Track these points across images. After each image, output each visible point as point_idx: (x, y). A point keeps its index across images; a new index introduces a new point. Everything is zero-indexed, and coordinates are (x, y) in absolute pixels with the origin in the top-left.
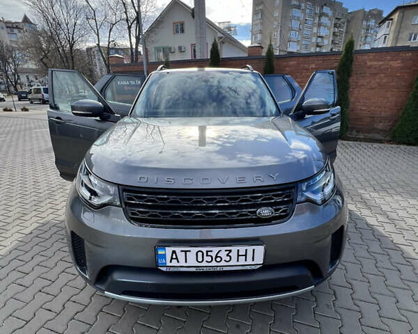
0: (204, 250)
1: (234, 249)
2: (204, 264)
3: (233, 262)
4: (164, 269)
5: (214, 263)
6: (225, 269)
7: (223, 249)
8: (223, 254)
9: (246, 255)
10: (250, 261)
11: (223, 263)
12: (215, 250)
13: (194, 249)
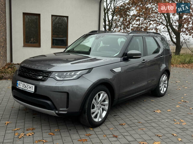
0: (24, 83)
1: (29, 85)
2: (23, 88)
3: (28, 89)
4: (17, 87)
5: (25, 88)
6: (27, 91)
7: (27, 84)
8: (27, 86)
9: (31, 88)
10: (31, 90)
11: (27, 89)
12: (26, 84)
13: (22, 83)
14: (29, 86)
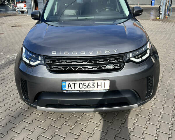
1: (96, 82)
2: (83, 89)
4: (65, 92)
5: (87, 89)
7: (91, 82)
9: (101, 85)
10: (103, 88)
11: (91, 89)
13: (78, 83)
14: (96, 85)
